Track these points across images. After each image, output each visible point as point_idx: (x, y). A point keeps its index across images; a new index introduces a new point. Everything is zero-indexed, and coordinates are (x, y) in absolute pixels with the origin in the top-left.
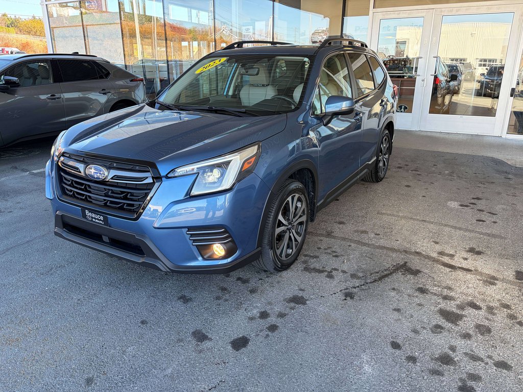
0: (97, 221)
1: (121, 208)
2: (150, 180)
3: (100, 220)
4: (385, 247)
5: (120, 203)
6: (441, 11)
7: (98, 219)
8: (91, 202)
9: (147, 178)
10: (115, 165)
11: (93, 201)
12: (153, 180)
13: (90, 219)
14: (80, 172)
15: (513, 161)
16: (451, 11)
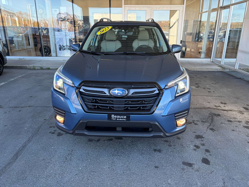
0: (120, 119)
1: (139, 109)
2: (157, 92)
3: (124, 118)
4: (196, 108)
5: (138, 107)
6: (153, 8)
7: (122, 118)
8: (113, 109)
9: (155, 91)
10: (133, 86)
11: (115, 109)
12: (159, 91)
13: (115, 119)
14: (105, 93)
15: (191, 69)
16: (157, 8)
